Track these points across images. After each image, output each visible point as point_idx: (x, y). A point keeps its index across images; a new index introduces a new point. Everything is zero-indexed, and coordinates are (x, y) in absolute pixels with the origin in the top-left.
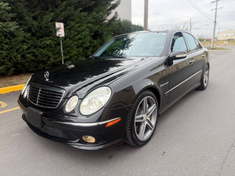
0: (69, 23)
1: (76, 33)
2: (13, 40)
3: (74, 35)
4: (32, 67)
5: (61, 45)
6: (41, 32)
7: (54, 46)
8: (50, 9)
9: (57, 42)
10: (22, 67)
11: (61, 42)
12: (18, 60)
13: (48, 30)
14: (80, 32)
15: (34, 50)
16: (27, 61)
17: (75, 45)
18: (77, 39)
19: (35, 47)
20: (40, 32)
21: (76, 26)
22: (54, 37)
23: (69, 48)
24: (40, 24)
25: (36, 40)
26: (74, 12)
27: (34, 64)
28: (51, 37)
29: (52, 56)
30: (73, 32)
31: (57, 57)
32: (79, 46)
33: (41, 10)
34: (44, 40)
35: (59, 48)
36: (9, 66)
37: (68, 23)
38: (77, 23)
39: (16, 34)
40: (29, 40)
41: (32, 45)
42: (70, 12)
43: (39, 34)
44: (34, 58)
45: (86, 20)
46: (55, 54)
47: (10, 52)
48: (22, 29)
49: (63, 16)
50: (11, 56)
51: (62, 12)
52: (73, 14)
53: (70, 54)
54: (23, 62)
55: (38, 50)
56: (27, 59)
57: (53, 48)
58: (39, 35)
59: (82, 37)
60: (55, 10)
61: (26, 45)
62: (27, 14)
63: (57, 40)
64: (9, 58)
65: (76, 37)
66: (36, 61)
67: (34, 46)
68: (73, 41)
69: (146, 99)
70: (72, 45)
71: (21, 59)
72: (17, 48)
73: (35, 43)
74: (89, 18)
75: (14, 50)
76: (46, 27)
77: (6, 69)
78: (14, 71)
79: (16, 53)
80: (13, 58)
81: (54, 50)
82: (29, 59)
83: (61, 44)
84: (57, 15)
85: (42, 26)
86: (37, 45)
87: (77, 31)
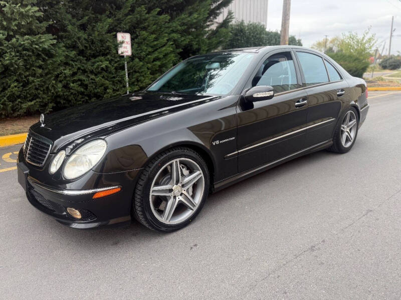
0: (139, 33)
1: (150, 50)
2: (49, 61)
3: (147, 52)
4: (81, 102)
5: (126, 70)
6: (94, 48)
7: (114, 71)
8: (108, 13)
9: (119, 64)
10: (65, 101)
11: (126, 65)
12: (58, 91)
13: (104, 45)
14: (158, 47)
15: (83, 77)
16: (72, 93)
17: (148, 69)
18: (152, 60)
19: (84, 71)
20: (91, 49)
21: (150, 39)
22: (114, 57)
23: (138, 74)
24: (90, 37)
25: (85, 61)
26: (147, 15)
27: (82, 98)
28: (108, 56)
29: (110, 86)
30: (146, 48)
31: (118, 88)
32: (156, 70)
33: (93, 14)
34: (98, 62)
35: (122, 74)
36: (46, 100)
37: (137, 33)
38: (152, 33)
39: (53, 52)
40: (74, 61)
41: (79, 69)
42: (141, 15)
43: (89, 51)
44: (82, 90)
45: (169, 27)
46: (116, 83)
47: (46, 79)
48: (64, 45)
49: (129, 22)
50: (47, 85)
51: (126, 15)
52: (146, 19)
53: (140, 83)
54: (67, 95)
55: (89, 77)
56: (72, 91)
57: (113, 74)
58: (90, 53)
59: (161, 56)
60: (116, 13)
61: (70, 69)
62: (70, 21)
63: (118, 61)
64: (45, 88)
65: (149, 56)
66: (85, 94)
67: (82, 70)
68: (145, 63)
69: (176, 162)
70: (142, 70)
71: (62, 90)
72: (56, 73)
73: (83, 66)
74: (174, 25)
75: (52, 76)
76: (101, 41)
77: (42, 104)
78: (53, 108)
79: (54, 82)
80: (50, 88)
81: (114, 77)
82: (75, 90)
83: (126, 67)
84: (118, 22)
85: (94, 40)
86: (87, 70)
87: (152, 47)
